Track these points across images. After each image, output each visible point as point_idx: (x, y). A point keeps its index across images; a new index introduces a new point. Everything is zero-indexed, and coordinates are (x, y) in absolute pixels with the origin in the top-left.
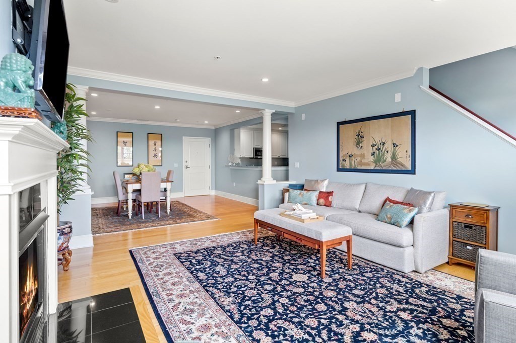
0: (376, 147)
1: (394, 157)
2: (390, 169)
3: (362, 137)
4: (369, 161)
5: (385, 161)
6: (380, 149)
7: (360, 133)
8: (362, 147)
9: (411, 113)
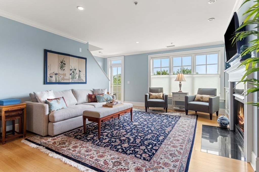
0: (72, 71)
1: (79, 77)
2: (78, 82)
3: (65, 64)
4: (68, 78)
5: (76, 78)
6: (74, 72)
7: (63, 62)
8: (64, 69)
9: (86, 59)
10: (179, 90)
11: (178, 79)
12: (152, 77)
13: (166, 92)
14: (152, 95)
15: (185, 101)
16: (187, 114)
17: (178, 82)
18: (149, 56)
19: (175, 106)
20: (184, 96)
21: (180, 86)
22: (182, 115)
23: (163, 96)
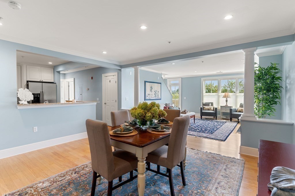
1: (158, 95)
2: (157, 99)
6: (156, 93)
7: (152, 87)
8: (152, 91)
9: (161, 83)
10: (225, 104)
11: (225, 97)
12: (204, 94)
13: (215, 106)
14: (205, 108)
15: (230, 112)
16: (231, 121)
17: (225, 99)
18: (202, 79)
19: (222, 116)
20: (229, 109)
21: (227, 101)
22: (227, 121)
23: (213, 109)
